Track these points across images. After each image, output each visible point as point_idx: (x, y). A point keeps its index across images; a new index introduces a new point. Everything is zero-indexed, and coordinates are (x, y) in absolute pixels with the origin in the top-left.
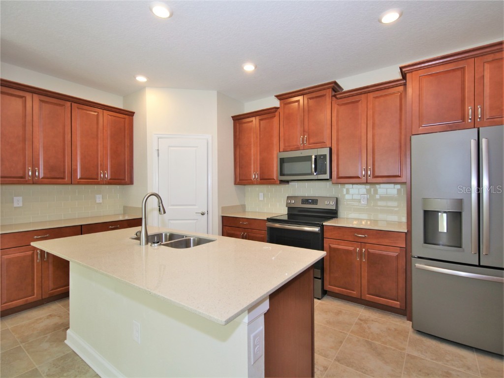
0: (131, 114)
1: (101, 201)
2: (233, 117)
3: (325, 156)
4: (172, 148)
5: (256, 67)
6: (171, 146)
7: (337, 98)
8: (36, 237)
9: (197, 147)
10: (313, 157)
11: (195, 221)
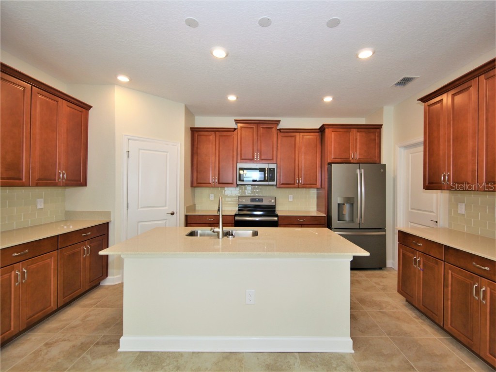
0: (88, 107)
1: (42, 206)
2: (191, 128)
3: (274, 169)
4: (142, 151)
5: (237, 98)
6: (142, 149)
7: (281, 132)
8: (16, 254)
9: (167, 152)
10: (267, 169)
11: (164, 222)
